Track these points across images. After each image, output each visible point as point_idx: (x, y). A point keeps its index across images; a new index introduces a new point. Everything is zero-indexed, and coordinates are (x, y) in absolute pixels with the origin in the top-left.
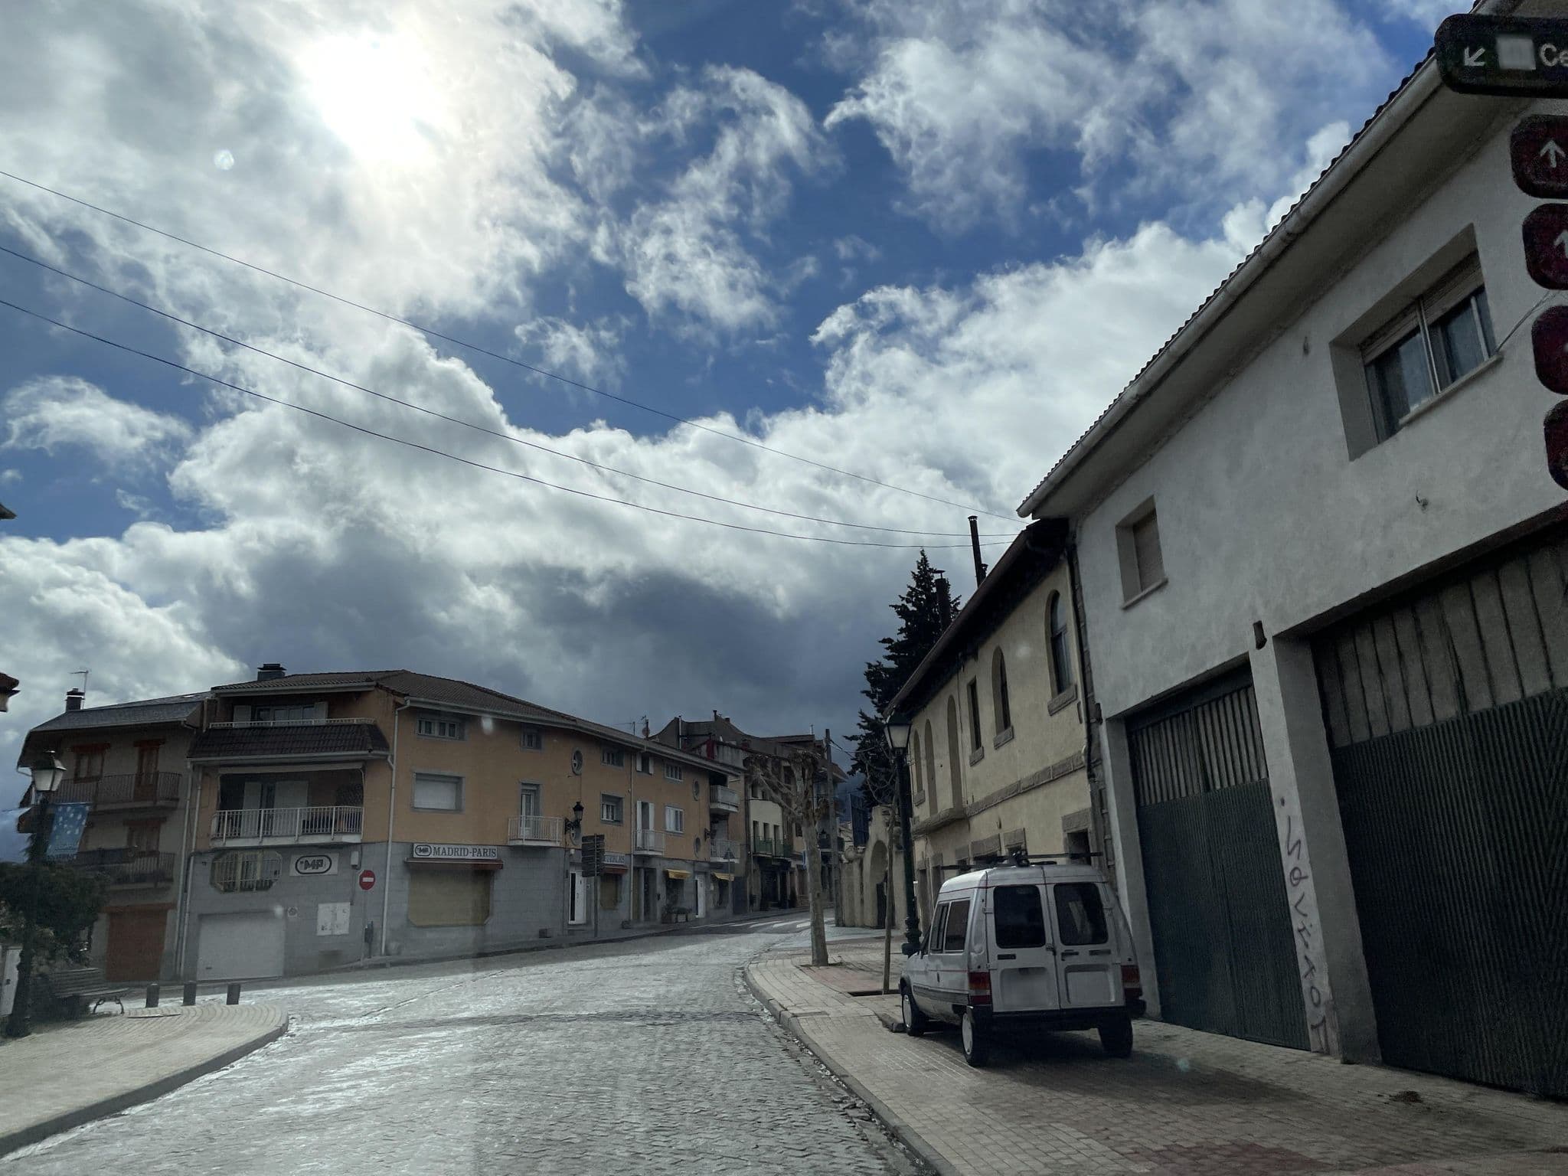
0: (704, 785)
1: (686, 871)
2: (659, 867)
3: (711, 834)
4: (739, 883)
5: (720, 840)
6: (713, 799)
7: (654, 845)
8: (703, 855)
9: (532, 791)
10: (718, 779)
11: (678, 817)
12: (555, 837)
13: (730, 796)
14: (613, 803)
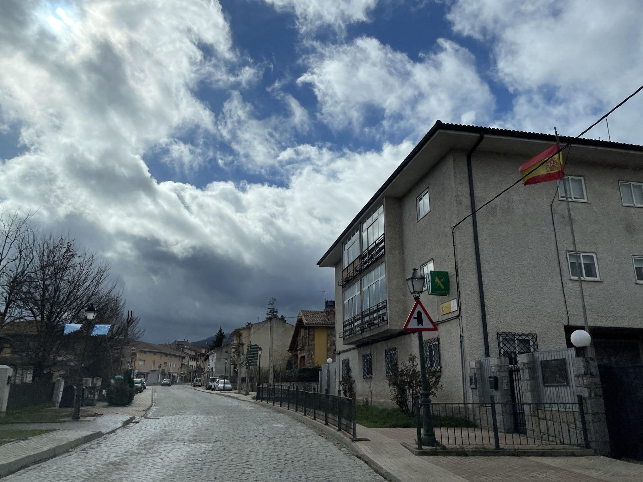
0: (181, 359)
1: (176, 375)
2: (172, 374)
3: (181, 368)
4: (185, 377)
5: (183, 369)
6: (182, 361)
7: (172, 370)
8: (179, 372)
9: (154, 362)
10: (183, 358)
11: (176, 365)
12: (157, 369)
13: (185, 362)
14: (166, 363)
